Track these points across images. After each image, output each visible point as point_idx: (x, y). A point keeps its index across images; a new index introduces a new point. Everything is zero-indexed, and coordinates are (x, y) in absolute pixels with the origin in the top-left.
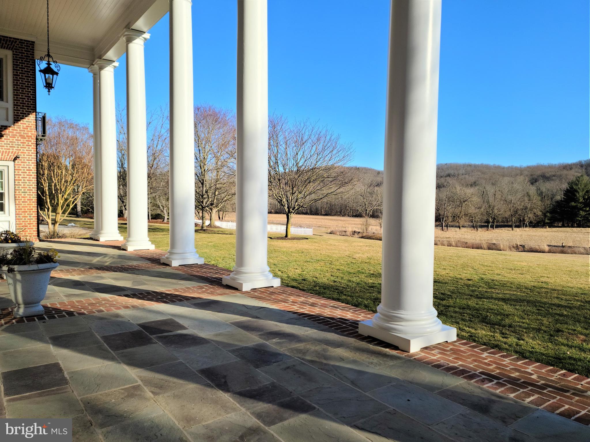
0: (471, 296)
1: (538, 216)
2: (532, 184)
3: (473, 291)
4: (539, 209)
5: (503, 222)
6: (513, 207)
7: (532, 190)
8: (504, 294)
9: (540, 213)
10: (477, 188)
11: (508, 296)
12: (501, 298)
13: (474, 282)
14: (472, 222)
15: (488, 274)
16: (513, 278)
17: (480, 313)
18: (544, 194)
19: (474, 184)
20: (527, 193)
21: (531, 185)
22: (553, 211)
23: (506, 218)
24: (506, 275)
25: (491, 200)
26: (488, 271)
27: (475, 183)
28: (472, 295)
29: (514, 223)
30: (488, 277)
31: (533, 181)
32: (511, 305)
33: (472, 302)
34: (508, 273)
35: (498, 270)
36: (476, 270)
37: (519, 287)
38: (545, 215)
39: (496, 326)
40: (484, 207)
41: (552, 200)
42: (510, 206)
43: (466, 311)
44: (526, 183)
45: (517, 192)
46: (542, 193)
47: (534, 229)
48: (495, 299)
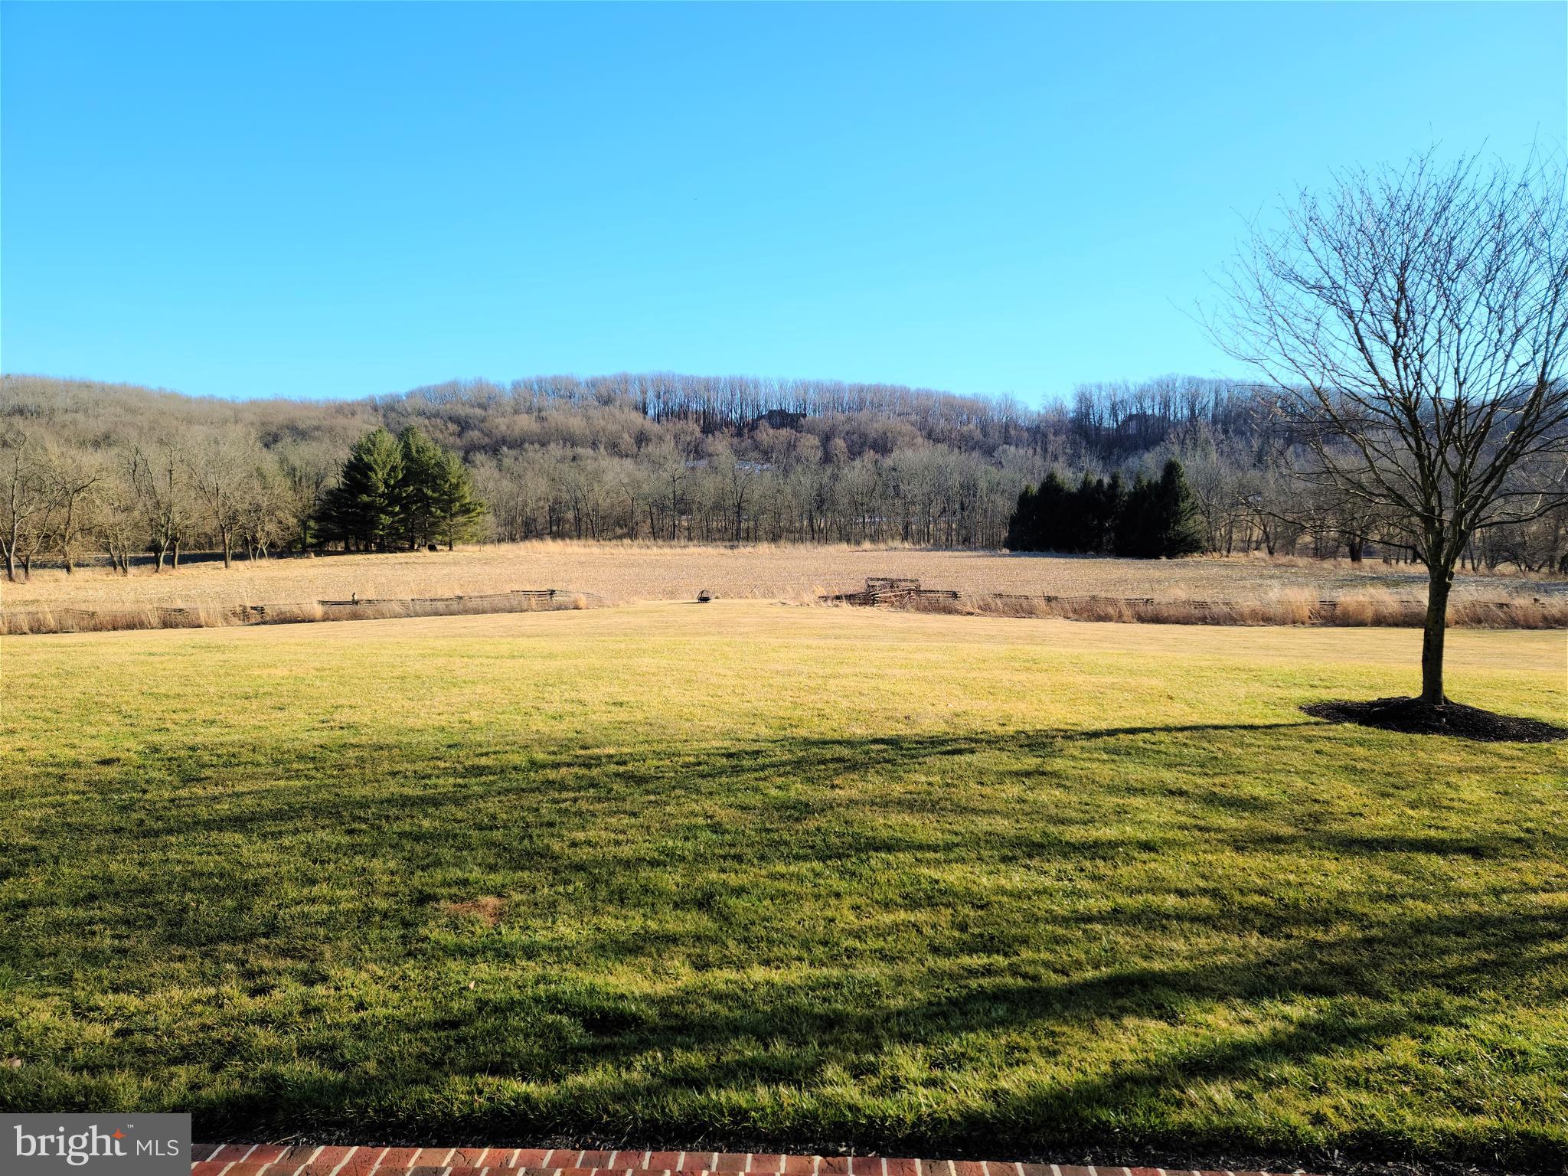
0: (118, 831)
1: (288, 529)
2: (267, 446)
3: (124, 808)
4: (289, 509)
5: (198, 546)
6: (224, 505)
7: (269, 461)
8: (237, 795)
9: (292, 521)
10: (115, 450)
11: (248, 801)
12: (228, 816)
13: (125, 769)
14: (108, 550)
15: (176, 728)
16: (255, 727)
17: (157, 904)
18: (298, 474)
19: (103, 441)
20: (258, 469)
21: (265, 450)
22: (322, 517)
23: (206, 534)
24: (234, 719)
25: (161, 486)
26: (174, 716)
27: (107, 437)
28: (121, 829)
29: (230, 548)
30: (176, 738)
31: (270, 440)
32: (265, 836)
33: (124, 860)
34: (239, 713)
35: (207, 708)
36: (130, 716)
37: (279, 757)
38: (304, 524)
39: (225, 947)
40: (140, 505)
41: (317, 487)
42: (214, 504)
43: (100, 908)
44: (251, 443)
45: (229, 466)
46: (294, 469)
47: (281, 561)
48: (209, 825)
